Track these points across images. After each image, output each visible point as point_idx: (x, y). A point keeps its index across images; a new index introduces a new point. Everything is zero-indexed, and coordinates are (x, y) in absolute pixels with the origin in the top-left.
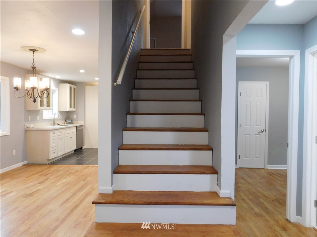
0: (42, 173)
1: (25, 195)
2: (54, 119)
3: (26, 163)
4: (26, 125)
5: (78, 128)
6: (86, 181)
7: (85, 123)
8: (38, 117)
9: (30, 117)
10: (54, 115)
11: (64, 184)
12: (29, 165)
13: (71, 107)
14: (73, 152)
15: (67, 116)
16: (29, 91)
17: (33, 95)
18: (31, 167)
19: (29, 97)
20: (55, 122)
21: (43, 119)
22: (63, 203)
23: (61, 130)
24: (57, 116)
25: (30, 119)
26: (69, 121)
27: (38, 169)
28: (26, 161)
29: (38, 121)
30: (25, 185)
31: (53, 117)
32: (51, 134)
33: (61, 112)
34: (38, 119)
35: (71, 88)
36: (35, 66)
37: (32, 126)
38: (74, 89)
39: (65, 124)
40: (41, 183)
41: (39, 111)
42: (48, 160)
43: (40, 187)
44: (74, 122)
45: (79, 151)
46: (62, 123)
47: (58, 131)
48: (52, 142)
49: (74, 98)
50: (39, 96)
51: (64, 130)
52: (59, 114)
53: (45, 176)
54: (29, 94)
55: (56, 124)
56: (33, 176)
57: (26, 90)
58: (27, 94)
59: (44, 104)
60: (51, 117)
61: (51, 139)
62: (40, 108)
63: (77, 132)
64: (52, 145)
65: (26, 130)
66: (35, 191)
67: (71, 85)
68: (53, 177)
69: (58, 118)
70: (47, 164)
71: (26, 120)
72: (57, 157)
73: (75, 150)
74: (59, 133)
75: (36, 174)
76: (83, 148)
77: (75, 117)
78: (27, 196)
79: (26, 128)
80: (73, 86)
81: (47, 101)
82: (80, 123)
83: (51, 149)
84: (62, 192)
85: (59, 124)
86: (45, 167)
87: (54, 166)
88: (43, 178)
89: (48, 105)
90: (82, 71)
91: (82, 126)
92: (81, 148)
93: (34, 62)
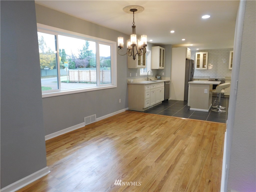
0: (139, 120)
1: (126, 141)
2: (148, 75)
3: (128, 109)
4: (128, 80)
5: (166, 83)
6: (176, 135)
7: (171, 79)
8: (137, 74)
9: (131, 74)
10: (147, 72)
11: (157, 134)
12: (130, 111)
13: (160, 66)
14: (162, 103)
15: (157, 73)
16: (130, 50)
17: (133, 53)
18: (132, 113)
19: (130, 55)
20: (149, 78)
21: (140, 75)
22: (158, 159)
23: (153, 85)
24: (149, 73)
25: (131, 76)
26: (158, 77)
27: (136, 116)
28: (128, 108)
29: (136, 77)
30: (127, 130)
31: (147, 74)
32: (146, 88)
33: (153, 70)
34: (136, 76)
35: (160, 49)
36: (135, 25)
37: (132, 81)
38: (163, 50)
39: (155, 79)
40: (138, 130)
41: (137, 69)
42: (143, 109)
43: (138, 135)
44: (162, 78)
45: (166, 102)
46: (153, 79)
47: (151, 86)
48: (146, 94)
49: (163, 59)
50: (138, 54)
51: (155, 85)
52: (151, 72)
53: (141, 123)
54: (130, 53)
55: (149, 80)
56: (133, 122)
57: (128, 49)
58: (129, 52)
59: (141, 63)
60: (146, 74)
61: (146, 91)
62: (138, 66)
63: (165, 86)
64: (147, 96)
65: (128, 84)
66: (133, 138)
67: (161, 48)
68: (148, 125)
69: (150, 75)
70: (142, 112)
71: (128, 76)
72: (149, 107)
73: (163, 101)
74: (152, 87)
75: (135, 120)
76: (169, 100)
77: (163, 74)
78: (128, 143)
79: (128, 82)
80: (162, 49)
81: (143, 61)
82: (167, 79)
83: (146, 100)
84: (156, 145)
85: (151, 80)
86: (141, 114)
87: (148, 114)
88: (140, 125)
89: (144, 64)
90: (172, 32)
91: (169, 82)
92: (168, 100)
93: (134, 22)
